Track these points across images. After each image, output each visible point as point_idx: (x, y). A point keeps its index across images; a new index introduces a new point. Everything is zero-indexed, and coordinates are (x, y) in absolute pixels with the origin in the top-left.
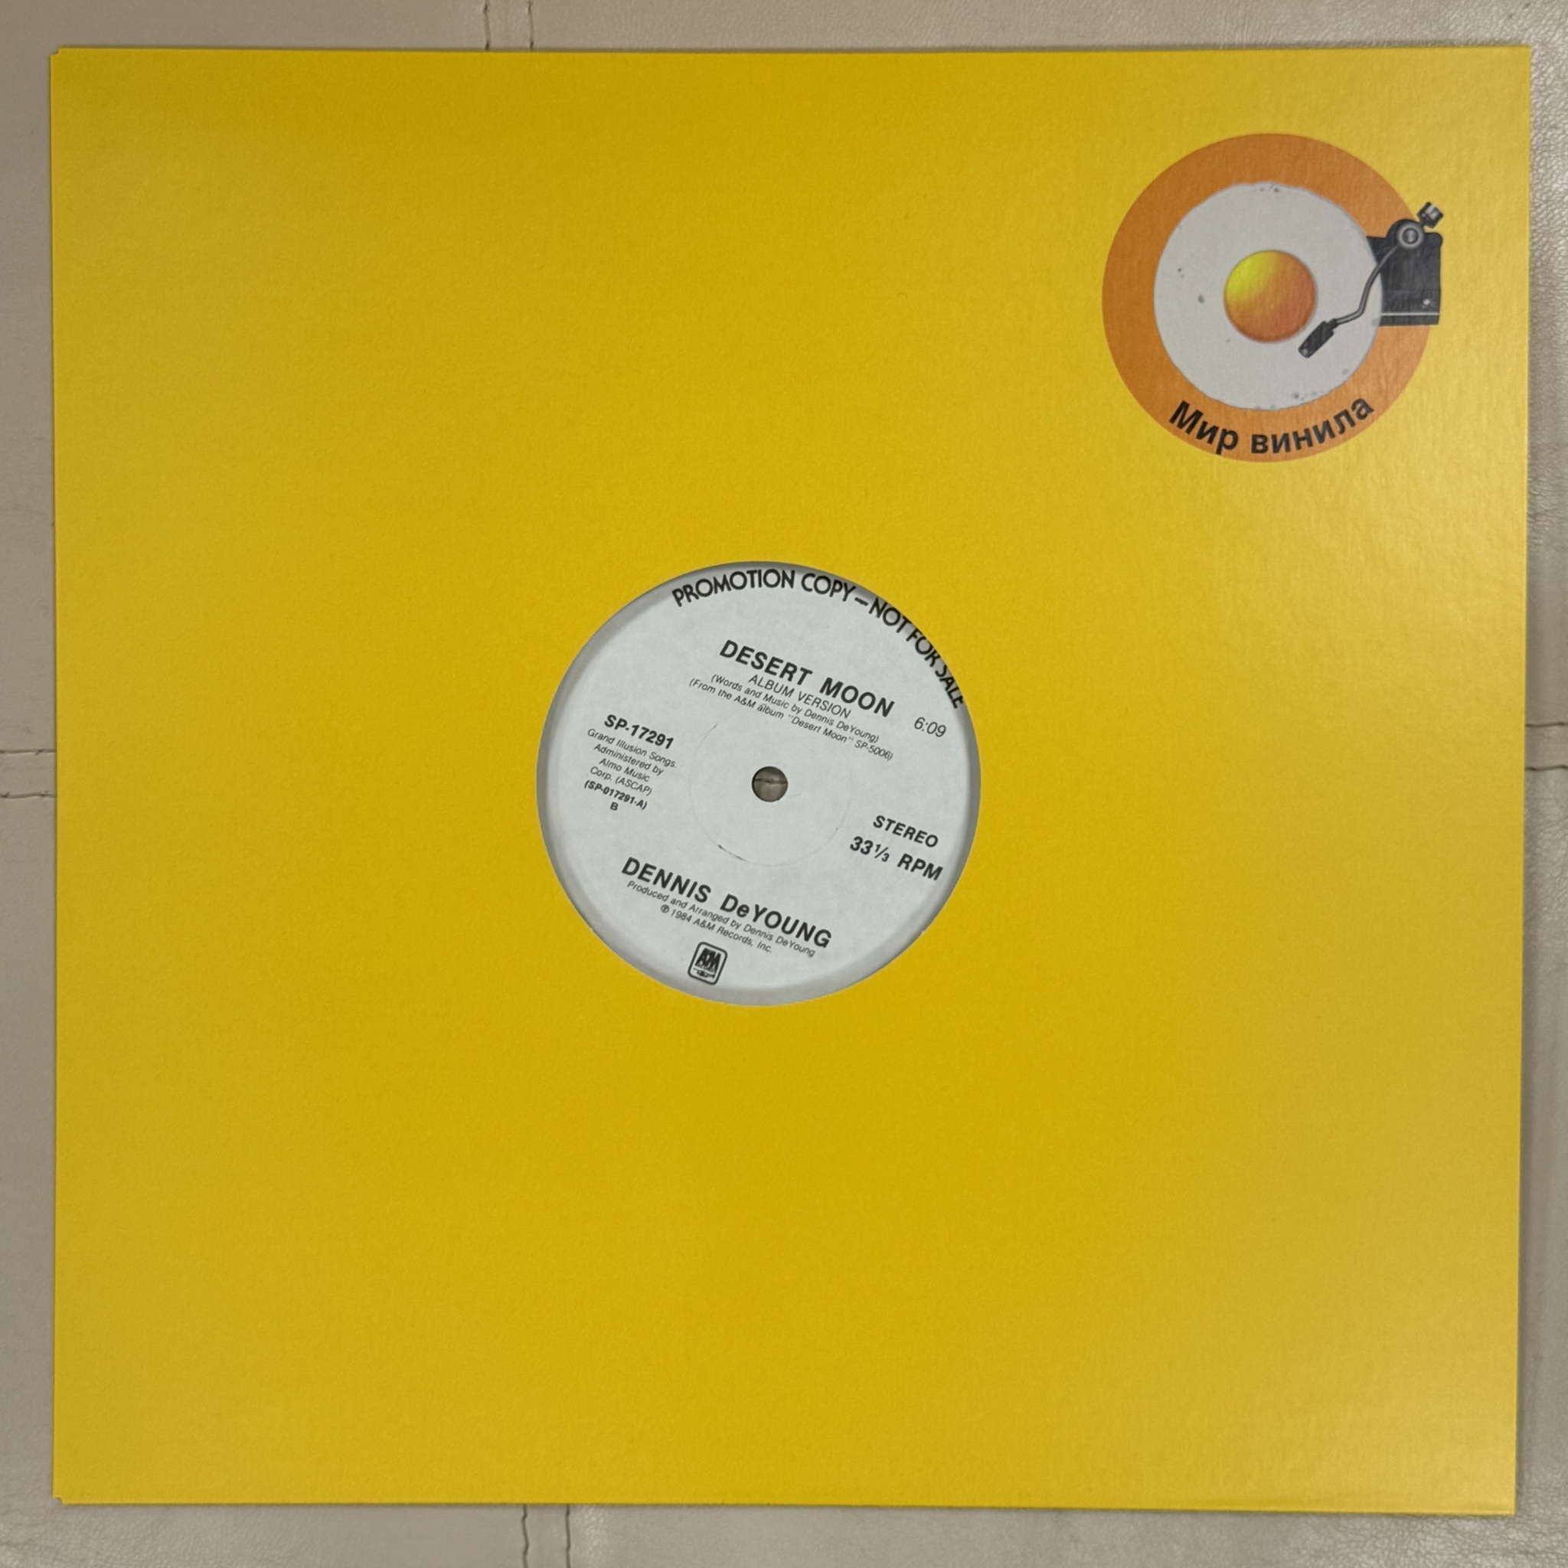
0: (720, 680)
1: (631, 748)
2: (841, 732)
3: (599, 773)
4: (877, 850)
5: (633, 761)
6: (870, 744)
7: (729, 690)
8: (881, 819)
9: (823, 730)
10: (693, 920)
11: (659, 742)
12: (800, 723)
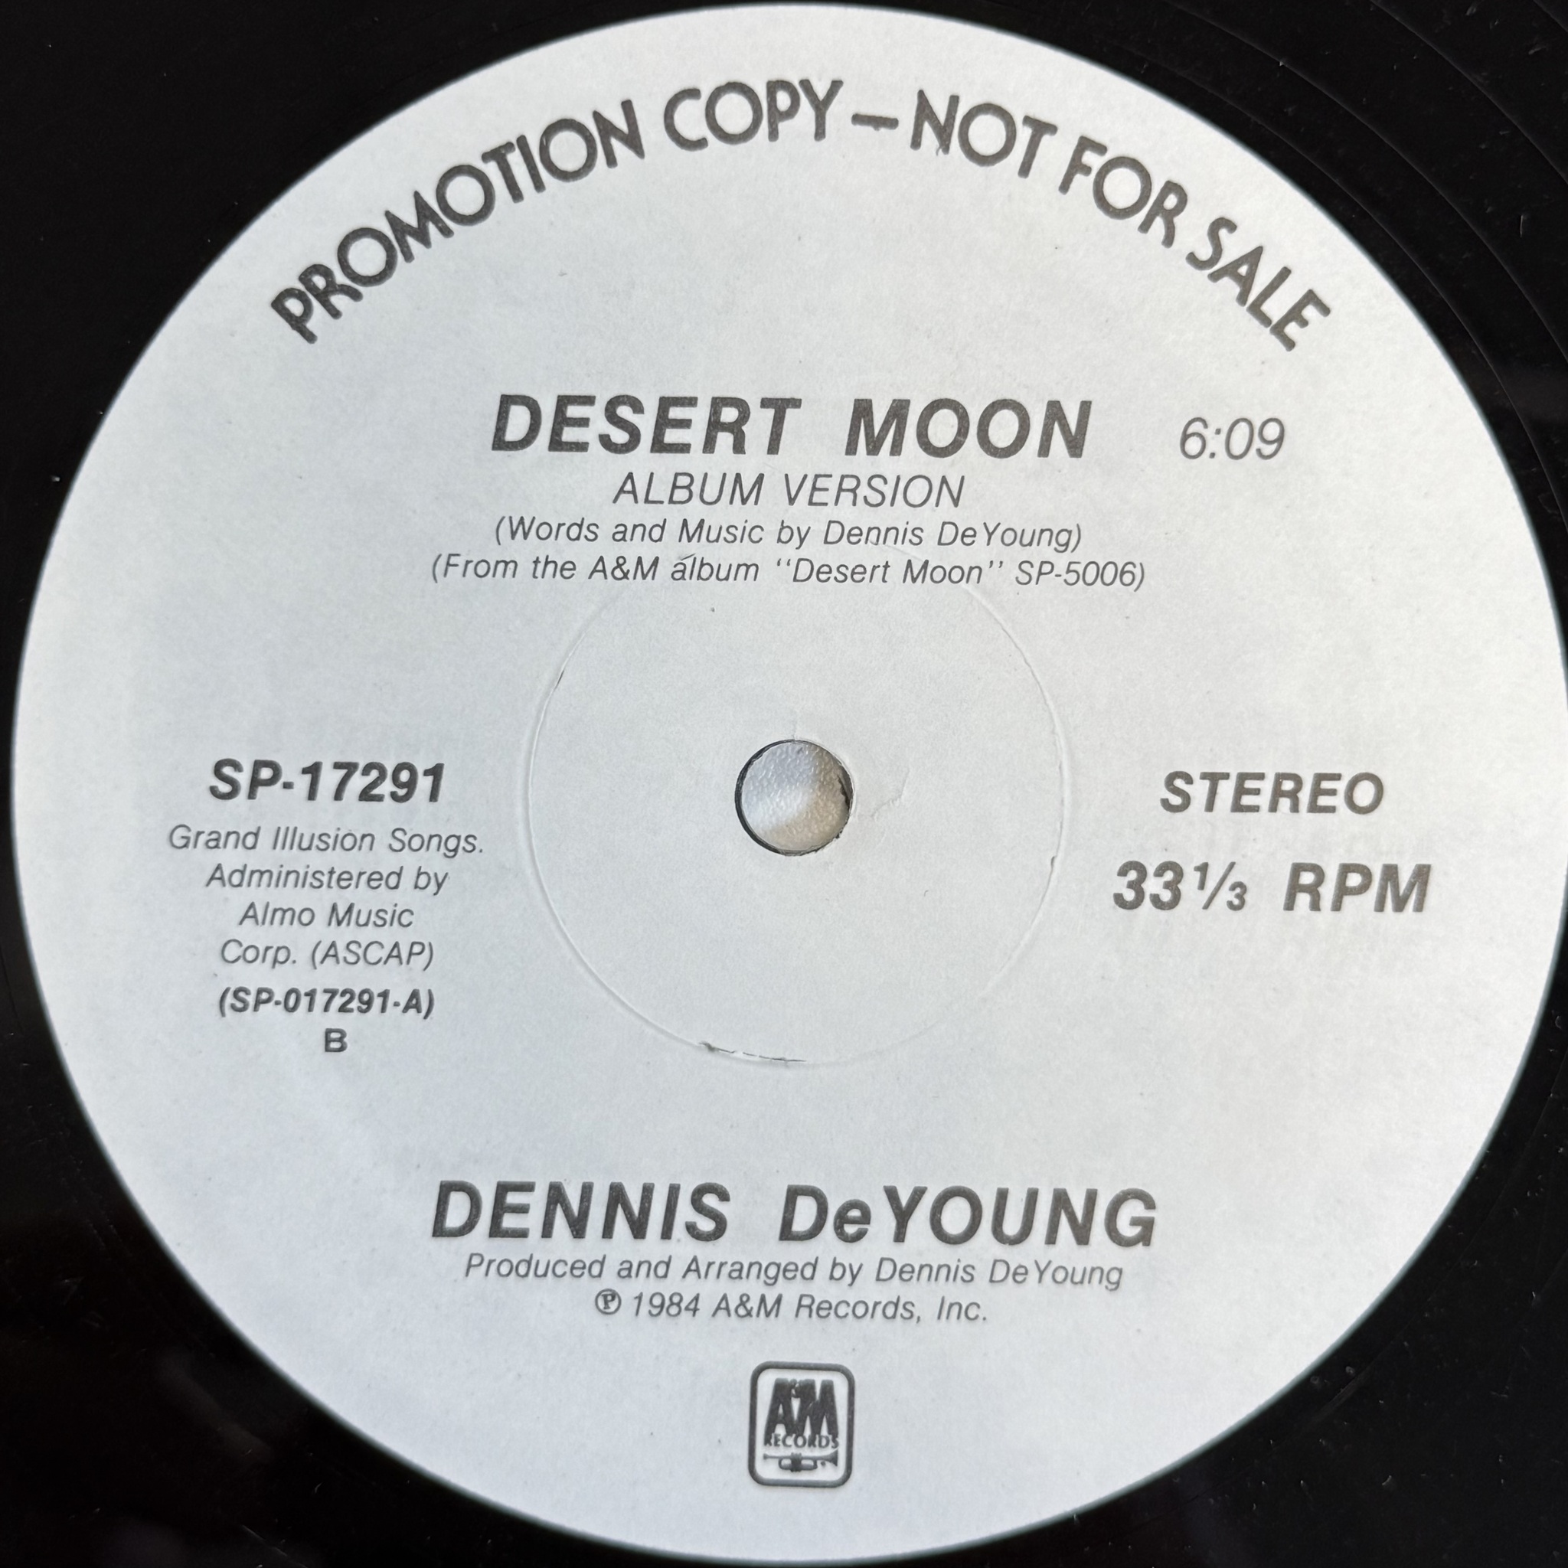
0: (521, 528)
1: (323, 842)
2: (959, 555)
3: (251, 955)
4: (1202, 886)
5: (343, 880)
6: (1061, 561)
7: (560, 550)
8: (1179, 783)
9: (897, 571)
10: (706, 1306)
11: (402, 792)
12: (820, 573)
